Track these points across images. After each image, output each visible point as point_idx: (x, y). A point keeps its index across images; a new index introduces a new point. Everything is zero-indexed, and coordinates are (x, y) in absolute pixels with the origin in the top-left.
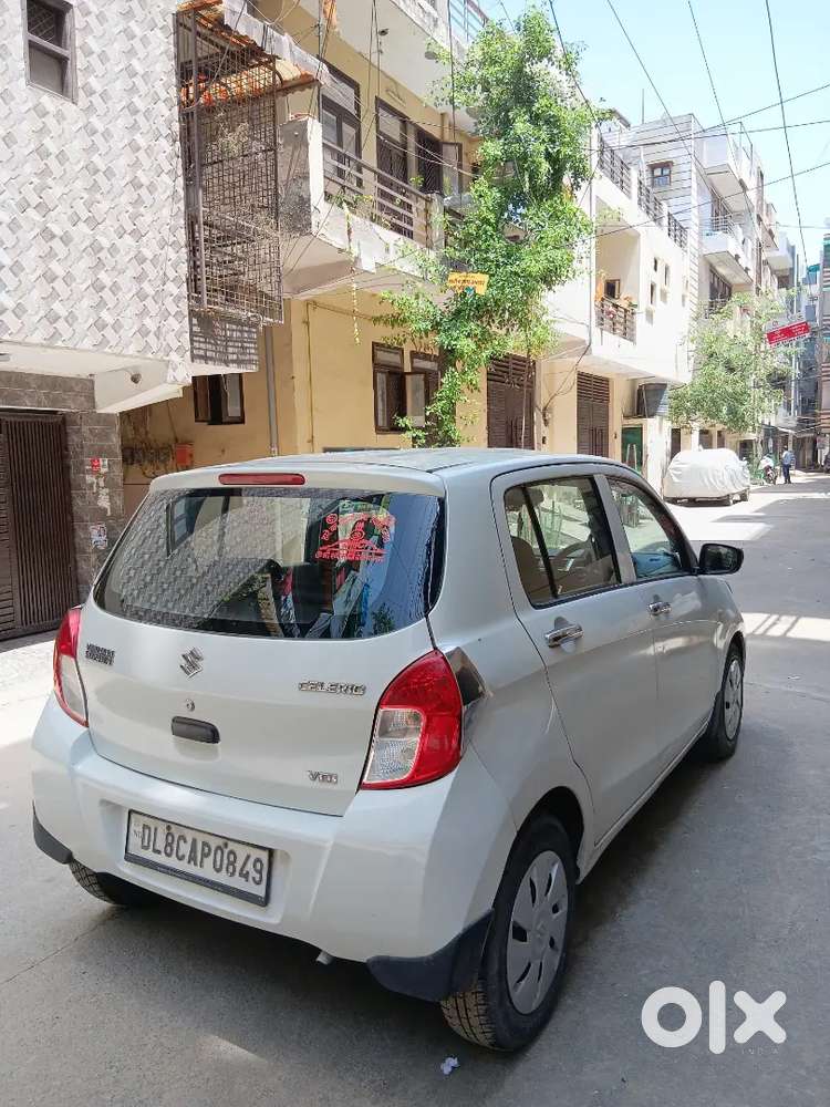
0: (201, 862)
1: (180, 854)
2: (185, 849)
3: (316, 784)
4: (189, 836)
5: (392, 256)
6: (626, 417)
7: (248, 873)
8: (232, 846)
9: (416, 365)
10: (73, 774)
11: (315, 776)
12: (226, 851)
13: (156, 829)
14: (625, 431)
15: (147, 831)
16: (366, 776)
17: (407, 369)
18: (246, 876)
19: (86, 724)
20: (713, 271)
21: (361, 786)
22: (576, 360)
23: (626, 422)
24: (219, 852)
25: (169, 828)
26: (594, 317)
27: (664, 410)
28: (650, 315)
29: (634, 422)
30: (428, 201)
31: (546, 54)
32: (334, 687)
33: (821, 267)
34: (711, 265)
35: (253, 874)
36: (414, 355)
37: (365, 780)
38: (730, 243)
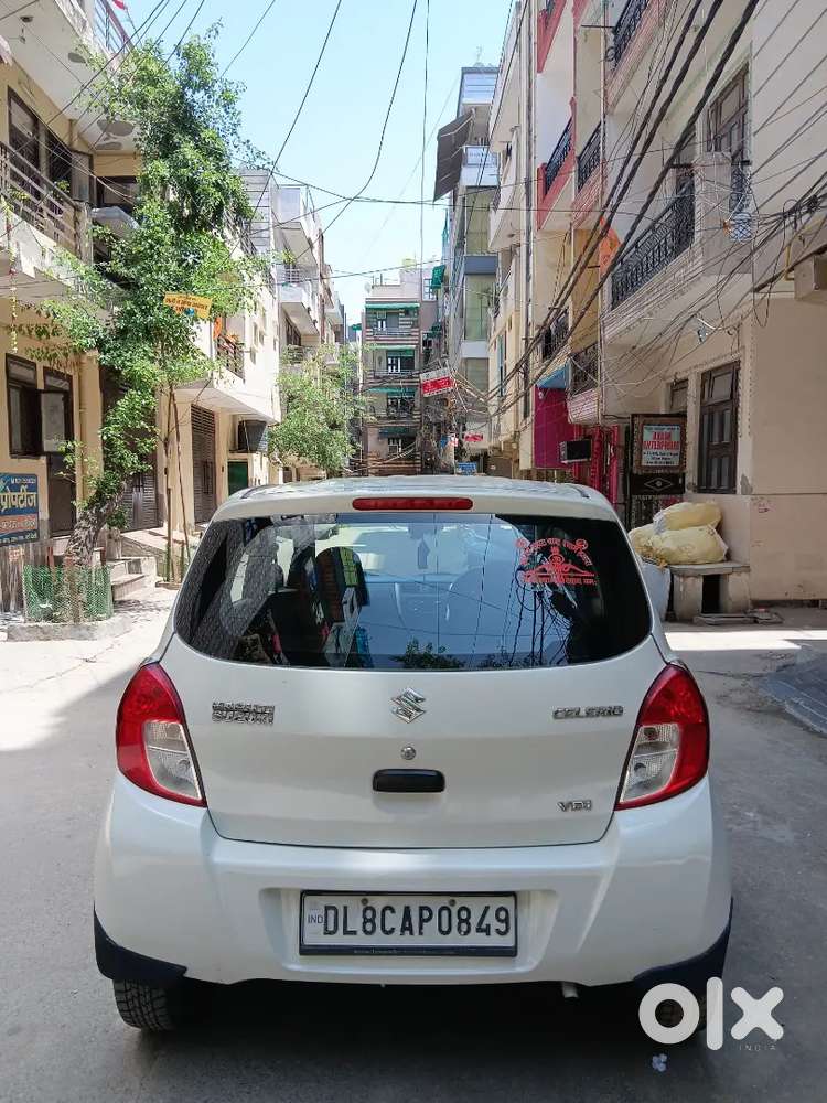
0: (421, 927)
1: (388, 928)
2: (394, 920)
3: (570, 813)
4: (399, 904)
5: (47, 261)
6: (232, 451)
7: (488, 926)
8: (460, 902)
9: (49, 383)
10: (210, 868)
11: (565, 807)
12: (454, 911)
13: (345, 908)
14: (231, 465)
15: (331, 914)
16: (622, 795)
17: (41, 386)
18: (487, 931)
19: (203, 803)
20: (288, 322)
21: (618, 806)
22: (197, 391)
23: (231, 456)
24: (445, 913)
25: (365, 902)
26: (214, 351)
27: (264, 445)
28: (253, 354)
29: (239, 457)
30: (77, 209)
31: (204, 86)
32: (589, 713)
33: (363, 327)
34: (287, 315)
35: (495, 925)
36: (47, 372)
37: (621, 801)
38: (304, 296)
